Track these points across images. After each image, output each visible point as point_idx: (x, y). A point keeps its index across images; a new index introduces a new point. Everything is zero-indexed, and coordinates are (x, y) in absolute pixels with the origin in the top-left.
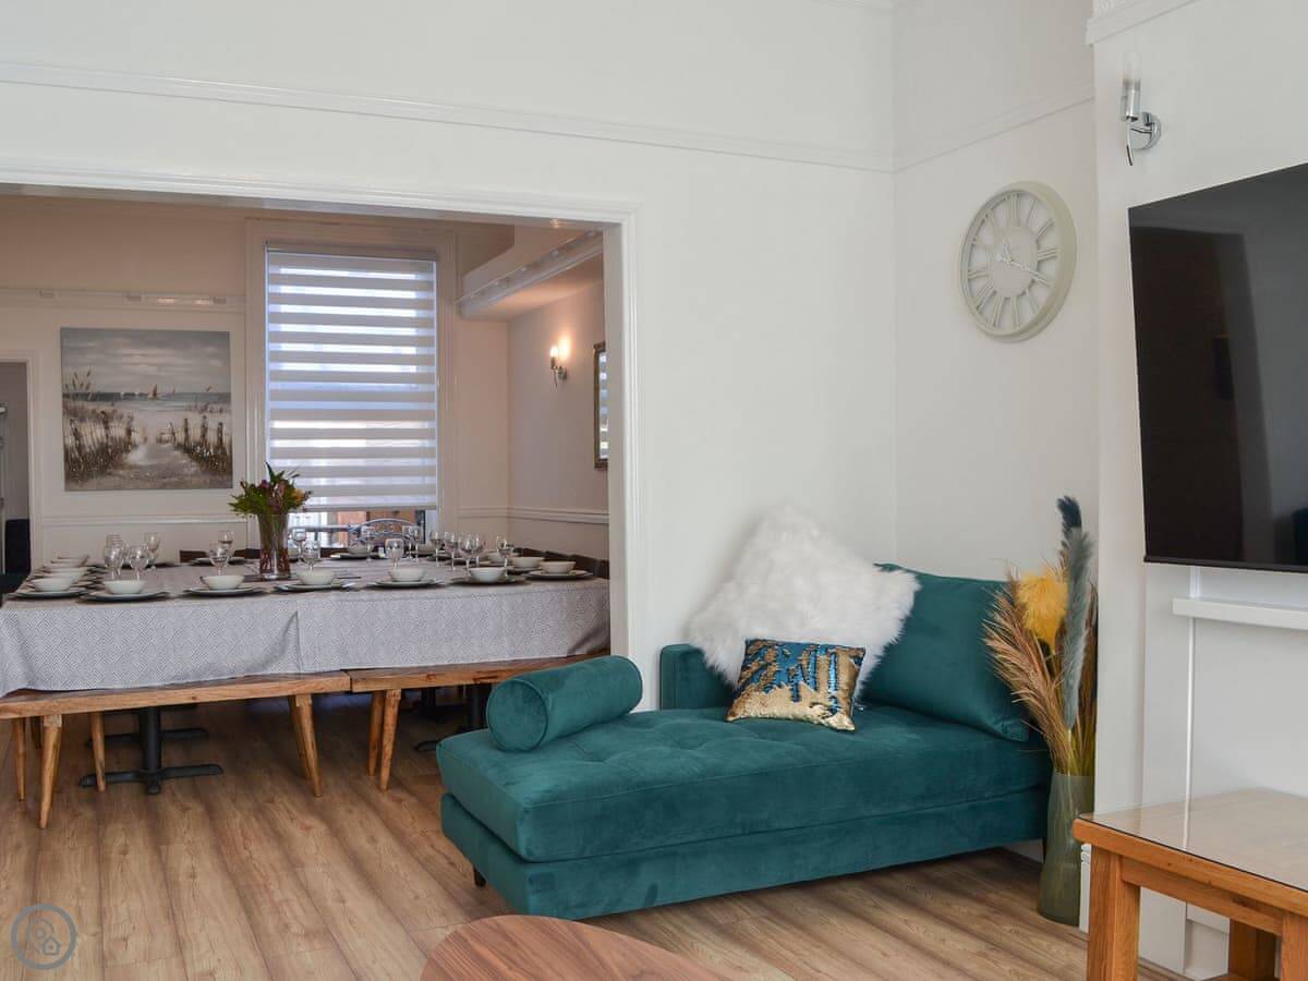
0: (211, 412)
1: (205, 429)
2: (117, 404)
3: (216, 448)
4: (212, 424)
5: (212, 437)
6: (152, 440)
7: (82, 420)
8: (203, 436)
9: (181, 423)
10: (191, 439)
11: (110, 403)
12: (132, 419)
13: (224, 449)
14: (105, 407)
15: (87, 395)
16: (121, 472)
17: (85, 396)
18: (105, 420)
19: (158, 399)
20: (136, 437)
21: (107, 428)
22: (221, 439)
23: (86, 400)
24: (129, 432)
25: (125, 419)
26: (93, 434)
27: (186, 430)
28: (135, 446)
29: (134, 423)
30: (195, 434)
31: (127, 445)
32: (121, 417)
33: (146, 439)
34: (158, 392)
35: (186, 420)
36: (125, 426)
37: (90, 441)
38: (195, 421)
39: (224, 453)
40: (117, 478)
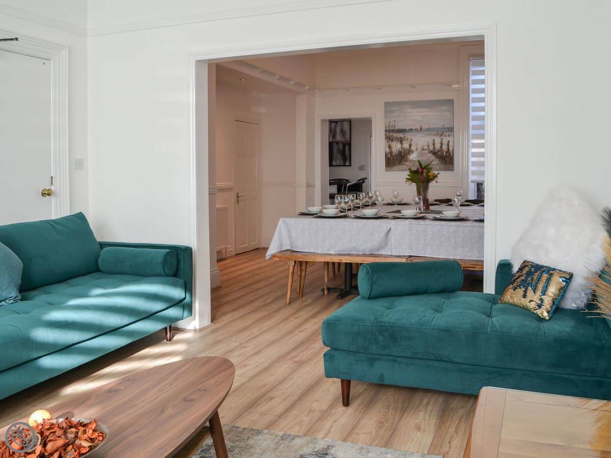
1: (442, 144)
2: (406, 134)
8: (441, 147)
10: (436, 148)
11: (403, 134)
12: (411, 140)
14: (401, 135)
15: (394, 130)
16: (407, 163)
18: (401, 141)
19: (423, 131)
20: (413, 148)
22: (448, 149)
24: (410, 146)
25: (409, 140)
29: (413, 142)
31: (410, 151)
32: (407, 139)
34: (422, 127)
35: (434, 140)
36: (409, 143)
37: (395, 150)
38: (438, 141)
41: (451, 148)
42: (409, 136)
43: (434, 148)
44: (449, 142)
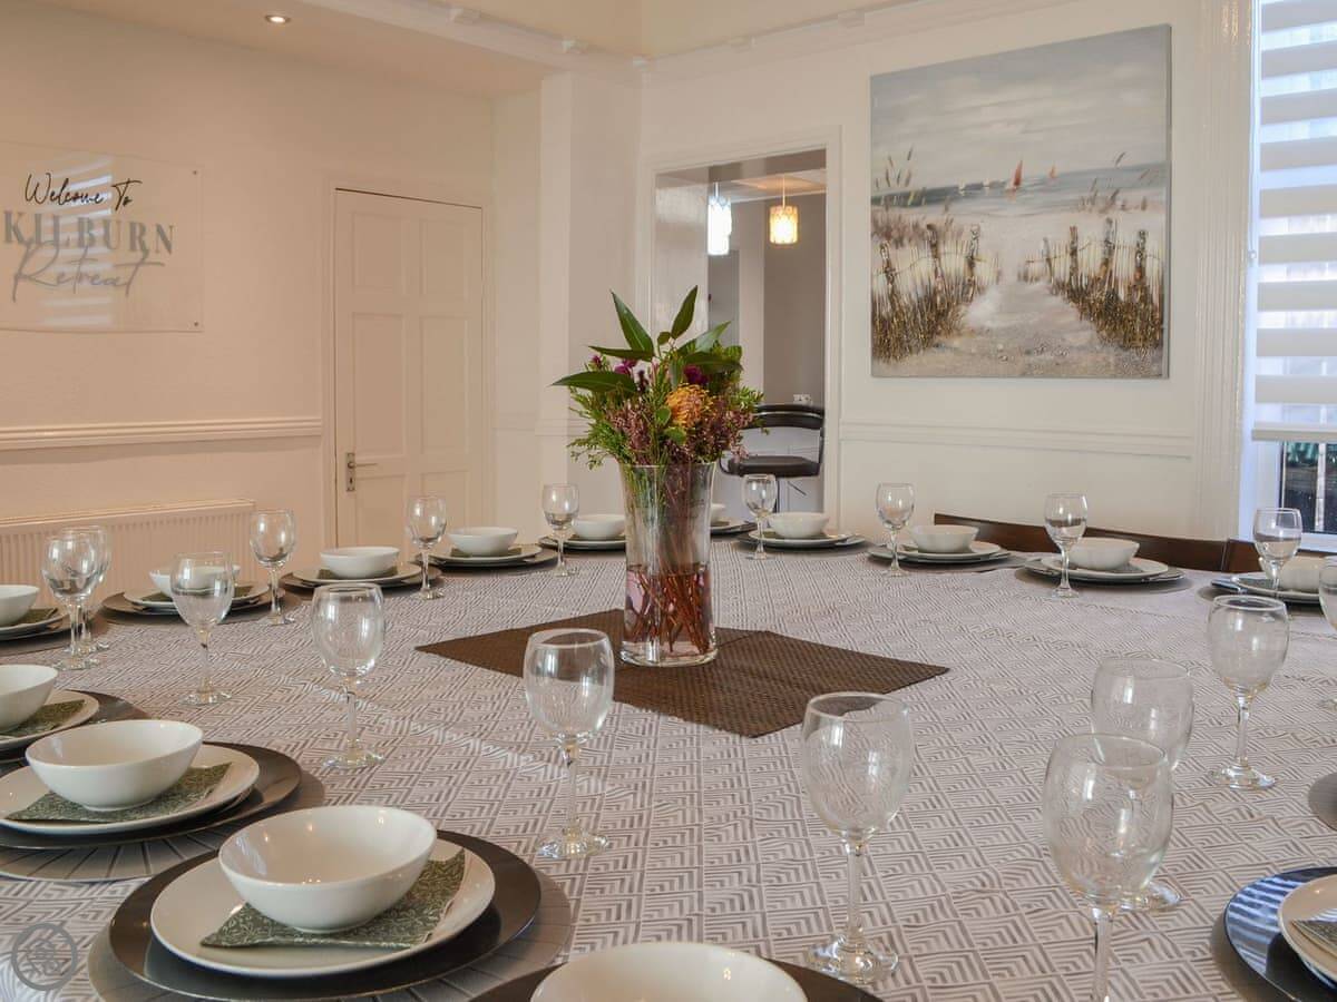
0: (1123, 208)
1: (1109, 247)
2: (955, 207)
3: (1131, 289)
4: (1125, 238)
5: (1124, 266)
6: (1010, 277)
7: (899, 243)
8: (1106, 263)
9: (1065, 239)
11: (940, 208)
12: (976, 236)
13: (1145, 289)
14: (932, 215)
15: (907, 196)
17: (903, 200)
18: (934, 241)
20: (983, 271)
21: (936, 256)
22: (1141, 269)
23: (905, 206)
24: (971, 263)
25: (967, 237)
26: (916, 270)
27: (1074, 253)
28: (981, 290)
29: (982, 243)
30: (1091, 261)
31: (968, 288)
32: (960, 233)
33: (999, 274)
34: (1023, 176)
35: (1073, 229)
36: (965, 252)
38: (1091, 232)
39: (1146, 299)
40: (949, 354)
41: (1152, 268)
42: (963, 216)
43: (1074, 270)
44: (1142, 235)
